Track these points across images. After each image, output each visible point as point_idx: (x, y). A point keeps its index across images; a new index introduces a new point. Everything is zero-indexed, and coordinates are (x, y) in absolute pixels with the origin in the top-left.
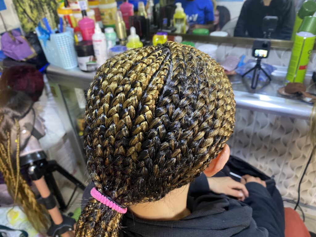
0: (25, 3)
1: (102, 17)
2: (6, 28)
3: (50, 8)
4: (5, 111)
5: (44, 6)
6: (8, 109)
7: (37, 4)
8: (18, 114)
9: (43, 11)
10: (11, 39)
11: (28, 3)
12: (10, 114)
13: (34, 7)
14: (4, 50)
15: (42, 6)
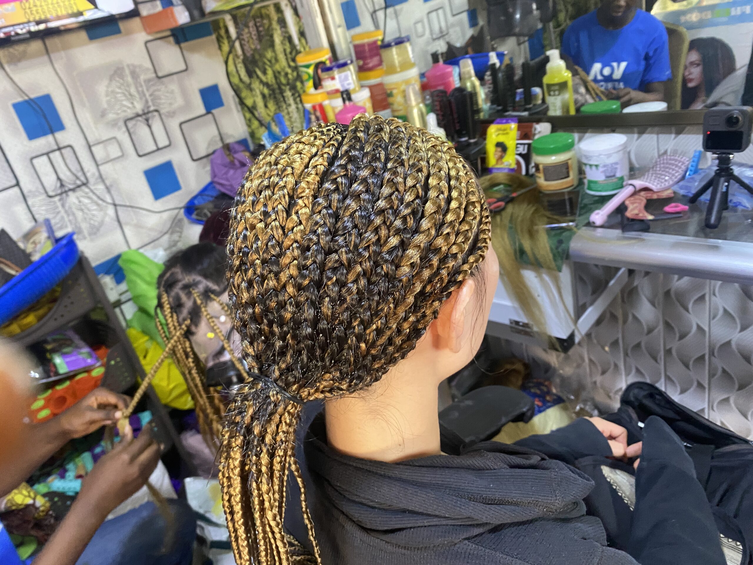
0: (254, 90)
1: (391, 100)
2: (222, 139)
3: (297, 95)
4: (194, 280)
5: (285, 91)
6: (198, 278)
7: (273, 90)
8: (215, 287)
9: (285, 101)
10: (228, 160)
11: (260, 90)
12: (201, 288)
13: (270, 95)
14: (216, 179)
15: (282, 92)
